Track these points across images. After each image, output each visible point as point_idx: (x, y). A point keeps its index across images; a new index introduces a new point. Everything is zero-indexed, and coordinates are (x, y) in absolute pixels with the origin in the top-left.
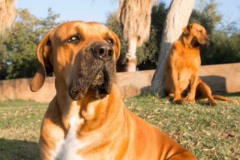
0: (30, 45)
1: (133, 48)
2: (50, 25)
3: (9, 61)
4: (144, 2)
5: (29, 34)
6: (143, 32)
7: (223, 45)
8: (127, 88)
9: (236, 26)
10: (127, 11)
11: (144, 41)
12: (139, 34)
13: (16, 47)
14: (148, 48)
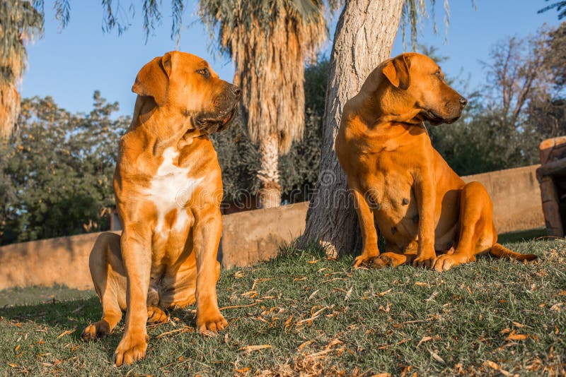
0: (61, 171)
1: (272, 158)
2: (100, 127)
3: (17, 206)
4: (288, 59)
5: (58, 148)
6: (290, 123)
7: (457, 140)
8: (263, 244)
9: (480, 100)
10: (254, 80)
11: (293, 142)
12: (281, 127)
13: (33, 177)
14: (303, 158)
